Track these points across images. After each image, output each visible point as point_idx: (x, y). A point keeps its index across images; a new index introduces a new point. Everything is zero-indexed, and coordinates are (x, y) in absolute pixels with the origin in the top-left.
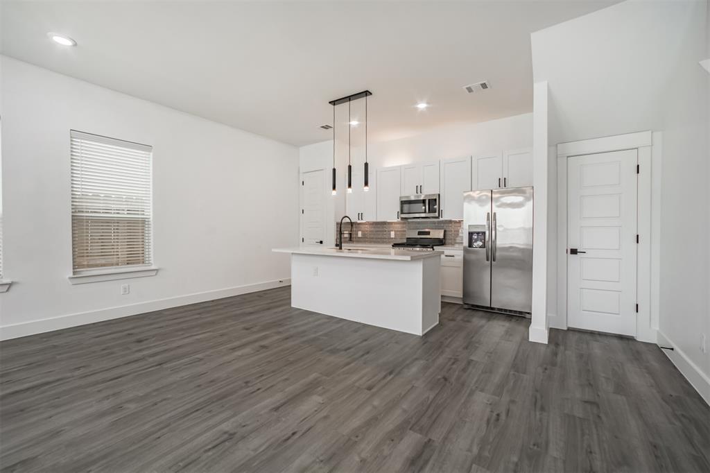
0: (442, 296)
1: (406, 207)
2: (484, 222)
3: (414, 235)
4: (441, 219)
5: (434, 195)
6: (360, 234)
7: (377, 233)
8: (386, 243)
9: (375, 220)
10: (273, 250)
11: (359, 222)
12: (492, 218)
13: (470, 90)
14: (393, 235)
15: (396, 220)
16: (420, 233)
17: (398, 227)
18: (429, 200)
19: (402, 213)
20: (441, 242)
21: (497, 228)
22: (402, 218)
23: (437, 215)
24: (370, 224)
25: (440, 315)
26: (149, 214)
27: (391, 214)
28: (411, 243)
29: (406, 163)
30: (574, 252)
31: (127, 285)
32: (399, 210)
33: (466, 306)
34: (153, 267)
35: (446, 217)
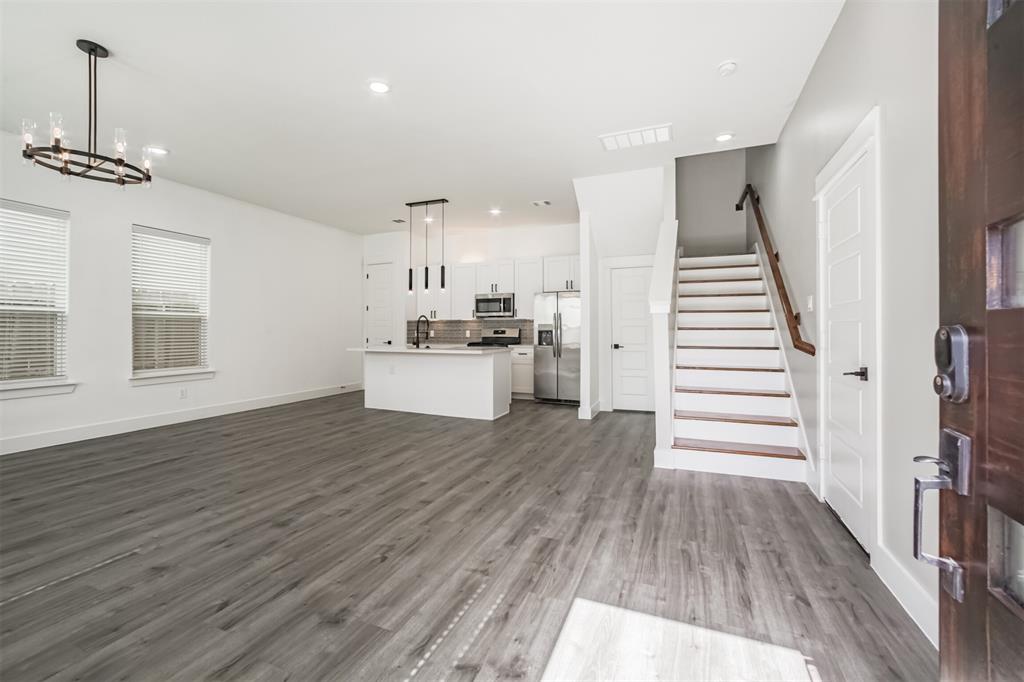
1: (481, 305)
2: (551, 322)
3: (490, 334)
4: (516, 318)
5: (509, 294)
6: (432, 334)
7: (452, 332)
8: (461, 343)
9: (449, 319)
11: (433, 320)
12: (558, 317)
13: (536, 204)
14: (468, 334)
15: (472, 319)
16: (496, 332)
17: (475, 326)
18: (504, 299)
19: (478, 311)
20: (517, 341)
21: (562, 327)
22: (478, 317)
24: (444, 323)
25: (510, 405)
26: (205, 311)
27: (466, 312)
28: (487, 343)
29: (481, 261)
30: (617, 346)
31: (185, 388)
32: (474, 308)
33: (537, 401)
34: (210, 370)
35: (520, 316)
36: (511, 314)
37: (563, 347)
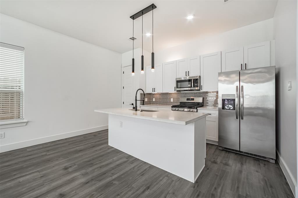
0: (207, 140)
1: (179, 84)
2: (234, 92)
3: (184, 100)
4: (201, 91)
5: (197, 76)
6: (154, 100)
7: (163, 99)
8: (168, 105)
9: (162, 92)
10: (95, 111)
11: (153, 93)
12: (240, 90)
14: (172, 100)
15: (174, 92)
16: (188, 99)
17: (175, 96)
18: (194, 79)
19: (177, 87)
20: (201, 105)
21: (244, 96)
22: (177, 91)
23: (199, 89)
24: (159, 94)
26: (23, 88)
27: (171, 88)
28: (183, 105)
29: (179, 59)
31: (3, 132)
32: (175, 86)
34: (25, 121)
35: (204, 90)
36: (199, 88)
37: (245, 111)
